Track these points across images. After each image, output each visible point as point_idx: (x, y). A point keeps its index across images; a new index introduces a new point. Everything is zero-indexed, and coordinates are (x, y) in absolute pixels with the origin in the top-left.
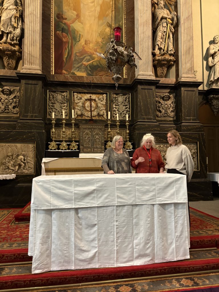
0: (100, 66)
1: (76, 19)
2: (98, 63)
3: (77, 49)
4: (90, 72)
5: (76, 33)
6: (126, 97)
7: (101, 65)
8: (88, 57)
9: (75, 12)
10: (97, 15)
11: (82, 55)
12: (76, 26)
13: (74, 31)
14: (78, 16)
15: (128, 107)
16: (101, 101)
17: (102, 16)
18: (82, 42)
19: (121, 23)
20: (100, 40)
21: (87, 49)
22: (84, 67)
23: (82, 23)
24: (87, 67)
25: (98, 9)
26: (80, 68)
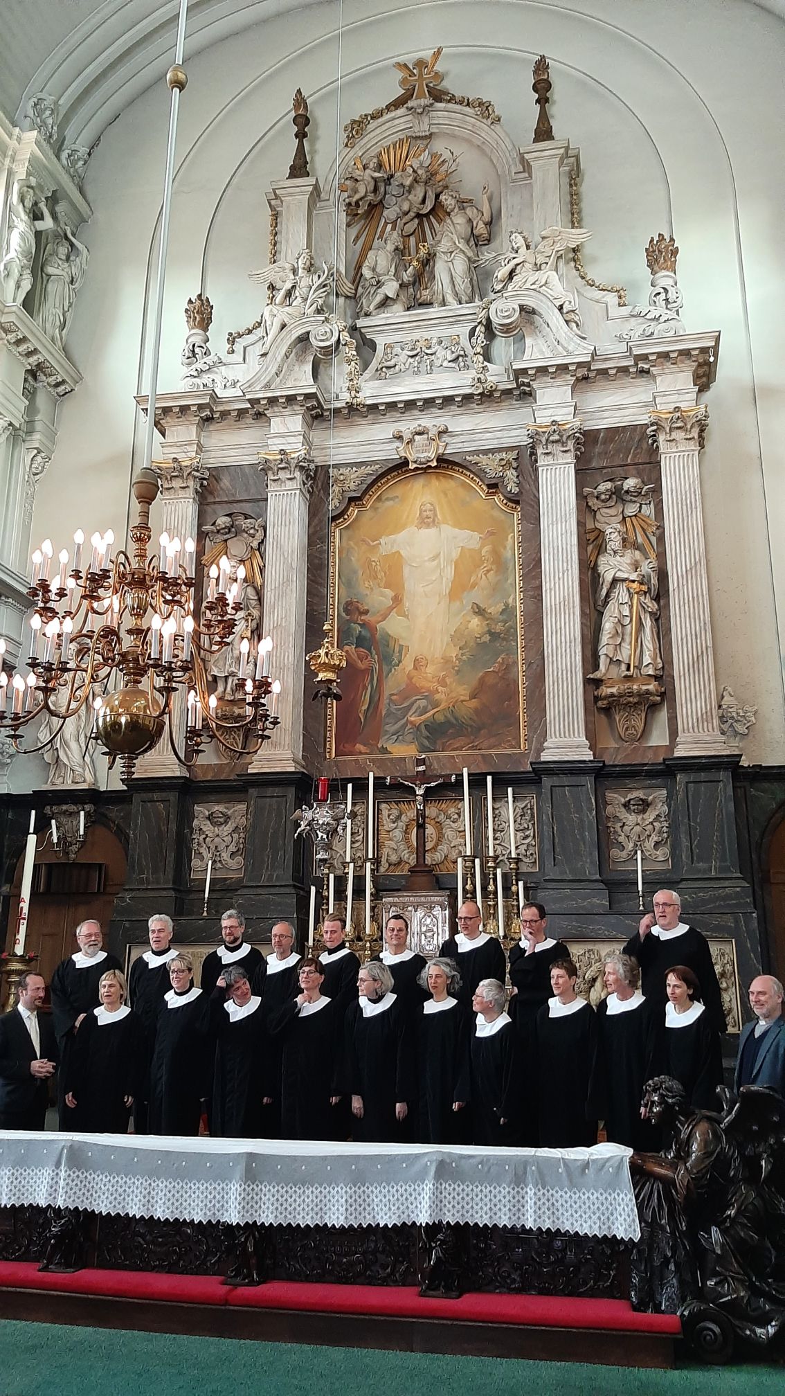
0: (455, 722)
1: (391, 609)
2: (449, 715)
3: (394, 683)
4: (426, 743)
5: (391, 644)
6: (524, 805)
7: (456, 719)
8: (423, 703)
9: (387, 591)
10: (445, 587)
11: (406, 698)
12: (393, 626)
13: (387, 638)
14: (397, 600)
15: (532, 835)
16: (453, 822)
17: (458, 588)
18: (408, 664)
19: (510, 600)
20: (454, 653)
21: (419, 681)
22: (411, 730)
23: (407, 616)
24: (418, 728)
25: (449, 573)
26: (400, 734)
